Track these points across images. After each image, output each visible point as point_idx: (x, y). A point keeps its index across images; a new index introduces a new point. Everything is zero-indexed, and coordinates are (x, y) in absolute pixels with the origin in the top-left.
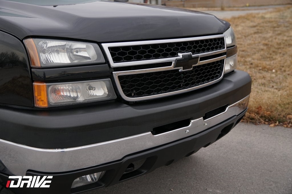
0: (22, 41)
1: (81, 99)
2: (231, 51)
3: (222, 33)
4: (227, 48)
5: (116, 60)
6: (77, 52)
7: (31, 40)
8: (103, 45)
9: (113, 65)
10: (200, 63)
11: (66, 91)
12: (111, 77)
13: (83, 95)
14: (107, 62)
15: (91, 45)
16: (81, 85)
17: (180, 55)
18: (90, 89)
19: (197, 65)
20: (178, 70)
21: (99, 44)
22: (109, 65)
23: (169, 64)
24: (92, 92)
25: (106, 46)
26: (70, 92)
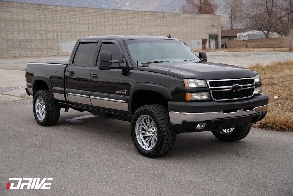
0: (182, 80)
1: (199, 99)
2: (258, 85)
3: (253, 77)
4: (255, 83)
5: (211, 86)
6: (198, 83)
7: (186, 79)
9: (210, 88)
10: (242, 89)
11: (194, 96)
12: (209, 92)
13: (200, 97)
14: (208, 87)
15: (202, 81)
16: (200, 94)
17: (234, 85)
18: (202, 96)
19: (241, 89)
20: (233, 91)
21: (206, 80)
22: (209, 88)
23: (230, 88)
24: (203, 97)
25: (208, 81)
26: (196, 96)
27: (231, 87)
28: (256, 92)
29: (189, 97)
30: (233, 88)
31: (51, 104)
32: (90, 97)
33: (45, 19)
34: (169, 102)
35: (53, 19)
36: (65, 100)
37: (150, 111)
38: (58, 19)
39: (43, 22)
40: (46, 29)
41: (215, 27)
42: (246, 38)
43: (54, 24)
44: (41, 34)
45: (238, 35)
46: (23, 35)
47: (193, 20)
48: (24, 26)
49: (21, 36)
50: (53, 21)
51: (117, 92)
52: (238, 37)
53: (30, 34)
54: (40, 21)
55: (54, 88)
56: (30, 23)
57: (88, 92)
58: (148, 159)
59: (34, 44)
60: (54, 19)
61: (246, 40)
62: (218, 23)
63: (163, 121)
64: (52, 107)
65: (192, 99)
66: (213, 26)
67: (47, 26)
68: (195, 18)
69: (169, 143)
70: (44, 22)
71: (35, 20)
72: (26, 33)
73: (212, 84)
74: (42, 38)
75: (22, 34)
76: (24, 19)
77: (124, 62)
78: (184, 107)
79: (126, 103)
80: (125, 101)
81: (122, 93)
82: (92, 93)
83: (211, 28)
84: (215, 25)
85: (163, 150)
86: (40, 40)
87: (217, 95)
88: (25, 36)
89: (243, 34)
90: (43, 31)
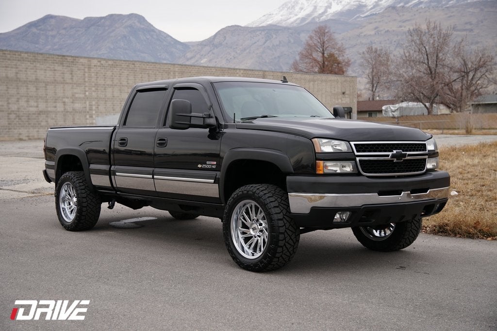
0: (311, 140)
1: (339, 171)
2: (433, 154)
3: (425, 141)
4: (428, 151)
5: (357, 151)
6: (336, 147)
7: (316, 139)
8: (351, 142)
9: (356, 153)
11: (331, 166)
12: (355, 160)
13: (340, 169)
14: (353, 152)
15: (343, 142)
16: (339, 163)
17: (395, 152)
18: (343, 167)
19: (406, 158)
20: (393, 160)
21: (349, 142)
22: (354, 154)
23: (388, 156)
24: (344, 169)
25: (352, 143)
26: (333, 167)
27: (390, 154)
28: (429, 166)
29: (321, 168)
30: (393, 156)
31: (86, 194)
32: (153, 177)
33: (72, 79)
34: (288, 178)
35: (84, 79)
36: (110, 186)
37: (255, 194)
38: (93, 80)
39: (68, 83)
40: (73, 95)
41: (347, 96)
42: (396, 114)
43: (85, 86)
44: (64, 102)
45: (384, 108)
46: (35, 104)
47: (312, 83)
48: (37, 89)
49: (31, 107)
50: (85, 82)
51: (200, 166)
52: (383, 112)
53: (46, 102)
54: (64, 83)
55: (92, 166)
56: (46, 85)
57: (151, 169)
58: (253, 275)
59: (52, 119)
60: (87, 80)
61: (396, 116)
62: (351, 88)
63: (278, 209)
64: (88, 199)
65: (326, 171)
66: (344, 93)
67: (75, 91)
68: (314, 81)
69: (288, 246)
70: (70, 83)
71: (55, 80)
72: (40, 100)
73: (359, 148)
74: (65, 109)
75: (32, 103)
76: (36, 79)
77: (212, 117)
78: (314, 183)
79: (214, 183)
80: (212, 181)
81: (209, 167)
82: (157, 170)
83: (341, 96)
84: (347, 92)
85: (279, 258)
86: (62, 112)
87: (368, 166)
88: (37, 107)
89: (392, 107)
90: (68, 98)
